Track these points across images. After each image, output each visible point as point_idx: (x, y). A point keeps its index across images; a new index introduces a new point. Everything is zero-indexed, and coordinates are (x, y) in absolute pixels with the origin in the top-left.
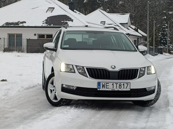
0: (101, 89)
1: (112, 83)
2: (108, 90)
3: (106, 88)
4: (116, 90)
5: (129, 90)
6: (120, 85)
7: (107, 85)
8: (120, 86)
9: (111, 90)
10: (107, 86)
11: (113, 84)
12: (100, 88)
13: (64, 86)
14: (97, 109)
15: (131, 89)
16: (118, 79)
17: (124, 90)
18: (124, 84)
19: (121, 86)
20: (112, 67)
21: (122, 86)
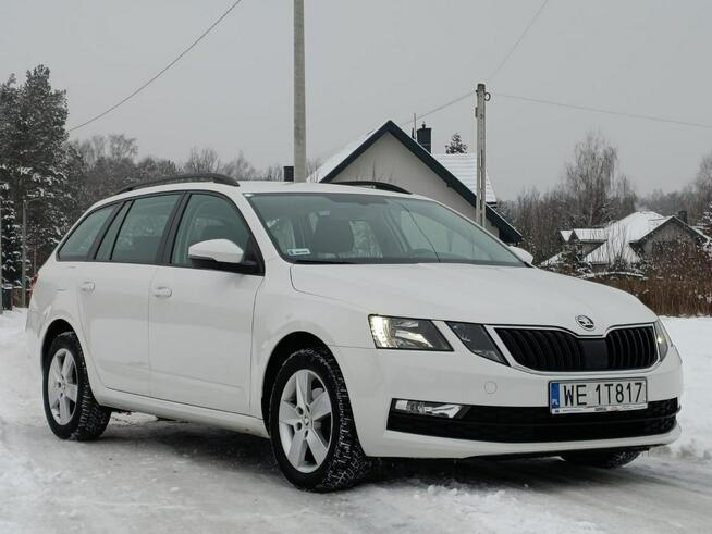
0: (561, 411)
1: (596, 385)
2: (583, 410)
3: (578, 404)
4: (609, 409)
5: (645, 406)
6: (619, 389)
7: (581, 391)
8: (618, 393)
9: (593, 410)
10: (580, 398)
11: (598, 388)
12: (558, 406)
13: (402, 406)
14: (526, 486)
15: (650, 404)
16: (610, 367)
17: (633, 407)
18: (629, 387)
19: (621, 393)
20: (581, 322)
21: (626, 392)
